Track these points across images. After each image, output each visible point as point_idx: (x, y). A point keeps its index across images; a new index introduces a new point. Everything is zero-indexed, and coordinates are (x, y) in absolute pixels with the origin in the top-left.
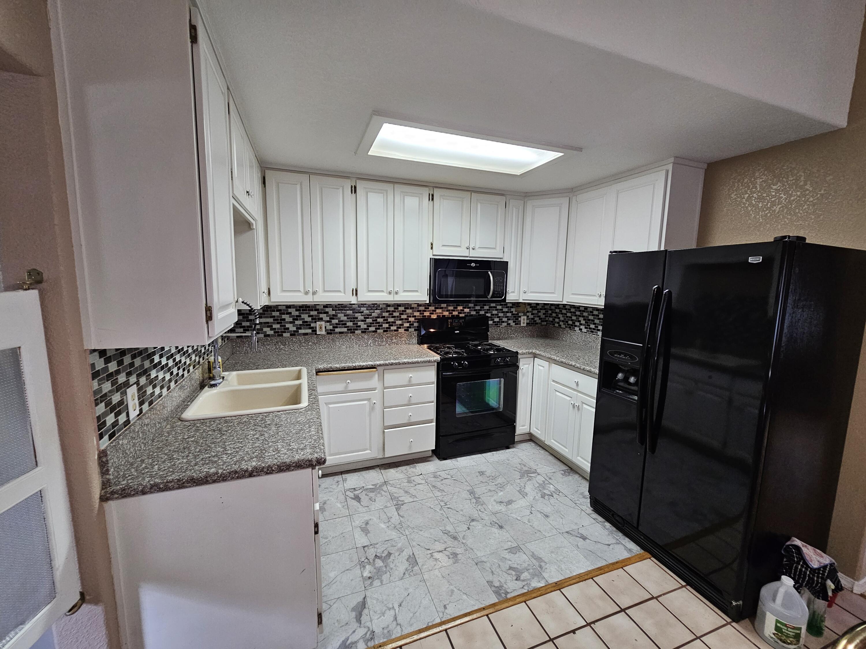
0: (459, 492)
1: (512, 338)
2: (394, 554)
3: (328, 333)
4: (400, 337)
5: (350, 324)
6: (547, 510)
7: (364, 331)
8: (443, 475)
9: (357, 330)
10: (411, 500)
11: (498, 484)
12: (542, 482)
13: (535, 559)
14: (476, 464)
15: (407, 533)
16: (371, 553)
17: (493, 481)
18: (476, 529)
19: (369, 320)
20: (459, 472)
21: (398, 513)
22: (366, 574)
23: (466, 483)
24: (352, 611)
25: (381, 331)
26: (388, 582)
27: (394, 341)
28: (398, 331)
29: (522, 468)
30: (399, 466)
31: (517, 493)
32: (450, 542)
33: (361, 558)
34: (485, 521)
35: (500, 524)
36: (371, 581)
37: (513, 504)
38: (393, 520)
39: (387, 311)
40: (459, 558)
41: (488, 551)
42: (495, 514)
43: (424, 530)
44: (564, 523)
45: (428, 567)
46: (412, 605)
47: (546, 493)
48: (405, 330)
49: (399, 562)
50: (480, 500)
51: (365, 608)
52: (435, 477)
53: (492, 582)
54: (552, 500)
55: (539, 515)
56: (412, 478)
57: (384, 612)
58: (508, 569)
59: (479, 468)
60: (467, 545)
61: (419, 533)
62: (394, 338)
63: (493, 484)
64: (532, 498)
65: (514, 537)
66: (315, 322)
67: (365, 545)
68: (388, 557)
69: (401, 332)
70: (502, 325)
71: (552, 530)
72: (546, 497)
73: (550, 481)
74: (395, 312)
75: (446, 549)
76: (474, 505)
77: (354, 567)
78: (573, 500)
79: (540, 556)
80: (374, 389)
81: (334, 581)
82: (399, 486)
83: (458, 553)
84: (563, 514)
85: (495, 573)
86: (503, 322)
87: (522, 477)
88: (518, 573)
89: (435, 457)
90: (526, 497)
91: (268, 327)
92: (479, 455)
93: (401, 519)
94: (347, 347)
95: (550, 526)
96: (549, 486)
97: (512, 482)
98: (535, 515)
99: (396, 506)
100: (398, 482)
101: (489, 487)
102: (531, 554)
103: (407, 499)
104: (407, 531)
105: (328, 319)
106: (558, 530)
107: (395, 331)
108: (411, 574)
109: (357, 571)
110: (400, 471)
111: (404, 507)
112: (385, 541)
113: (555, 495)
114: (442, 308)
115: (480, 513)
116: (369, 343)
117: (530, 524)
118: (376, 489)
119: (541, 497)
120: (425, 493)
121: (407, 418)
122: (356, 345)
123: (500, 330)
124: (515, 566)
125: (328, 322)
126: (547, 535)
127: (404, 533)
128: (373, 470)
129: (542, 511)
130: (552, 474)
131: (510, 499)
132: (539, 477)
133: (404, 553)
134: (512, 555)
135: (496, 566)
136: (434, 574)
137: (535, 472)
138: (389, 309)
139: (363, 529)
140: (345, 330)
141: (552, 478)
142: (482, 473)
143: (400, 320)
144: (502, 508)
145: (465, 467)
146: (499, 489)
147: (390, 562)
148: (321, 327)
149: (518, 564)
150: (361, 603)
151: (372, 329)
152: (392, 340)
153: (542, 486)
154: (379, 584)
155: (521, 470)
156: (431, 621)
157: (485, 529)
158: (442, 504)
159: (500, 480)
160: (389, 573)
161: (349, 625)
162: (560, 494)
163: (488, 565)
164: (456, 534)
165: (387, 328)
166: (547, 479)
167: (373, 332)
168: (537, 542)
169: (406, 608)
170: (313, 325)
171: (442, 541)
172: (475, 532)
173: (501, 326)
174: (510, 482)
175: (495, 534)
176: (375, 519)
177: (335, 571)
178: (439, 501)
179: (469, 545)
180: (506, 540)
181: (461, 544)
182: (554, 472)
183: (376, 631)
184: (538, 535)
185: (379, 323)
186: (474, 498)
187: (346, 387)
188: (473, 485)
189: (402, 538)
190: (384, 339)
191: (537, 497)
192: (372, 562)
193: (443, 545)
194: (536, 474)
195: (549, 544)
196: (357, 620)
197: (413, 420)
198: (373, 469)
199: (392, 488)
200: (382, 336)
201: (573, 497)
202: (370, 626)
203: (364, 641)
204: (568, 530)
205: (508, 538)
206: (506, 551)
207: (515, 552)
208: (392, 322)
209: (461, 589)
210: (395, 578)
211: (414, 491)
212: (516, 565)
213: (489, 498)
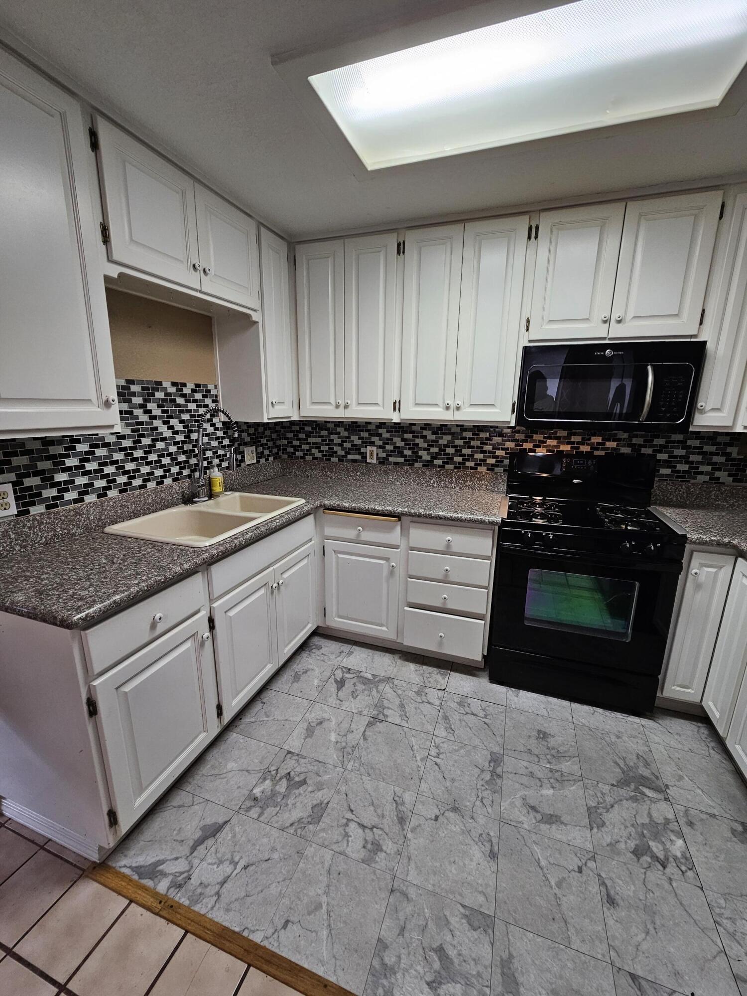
0: (474, 747)
1: (717, 508)
2: (309, 787)
3: (380, 463)
4: (478, 479)
5: (408, 452)
6: (625, 889)
7: (427, 465)
8: (476, 706)
9: (417, 461)
10: (398, 721)
11: (557, 771)
12: (661, 820)
13: (503, 974)
14: (545, 713)
15: (349, 767)
16: (290, 765)
17: (553, 761)
18: (447, 829)
19: (434, 450)
20: (504, 715)
21: (365, 731)
22: (257, 791)
23: (499, 739)
24: (200, 829)
25: (452, 467)
26: (266, 821)
27: (469, 483)
28: (476, 469)
29: (638, 767)
30: (426, 664)
31: (583, 810)
32: (389, 822)
33: (272, 765)
34: (474, 824)
35: (496, 848)
36: (253, 804)
37: (554, 827)
38: (350, 736)
39: (462, 438)
40: (377, 859)
41: (431, 882)
42: (502, 821)
43: (374, 777)
44: (644, 946)
45: (325, 839)
46: (257, 879)
47: (655, 849)
48: (488, 469)
49: (302, 803)
50: (499, 781)
51: (214, 836)
52: (460, 704)
53: (386, 947)
54: (655, 875)
55: (594, 888)
56: (427, 690)
57: (223, 860)
58: (434, 946)
59: (545, 725)
60: (408, 846)
61: (363, 777)
62: (468, 479)
63: (548, 766)
64: (608, 839)
65: (500, 895)
66: (366, 447)
67: (292, 750)
68: (297, 786)
69: (480, 471)
70: (695, 478)
71: (597, 942)
72: (646, 859)
73: (686, 829)
74: (473, 439)
75: (375, 829)
76: (481, 783)
77: (256, 772)
78: (717, 911)
79: (521, 979)
80: (397, 547)
81: (225, 775)
82: (400, 692)
83: (384, 848)
84: (658, 923)
85: (406, 935)
86: (701, 473)
87: (623, 783)
88: (443, 973)
89: (486, 674)
90: (595, 830)
91: (317, 448)
92: (565, 703)
93: (362, 741)
94: (401, 484)
95: (599, 928)
96: (673, 838)
97: (590, 782)
98: (584, 878)
99: (372, 719)
100: (405, 685)
101: (535, 768)
102: (505, 956)
103: (394, 716)
104: (352, 763)
105: (381, 443)
106: (613, 953)
107: (472, 468)
108: (299, 831)
109: (253, 779)
110: (422, 672)
111: (380, 726)
112: (316, 760)
113: (671, 869)
114: (558, 438)
115: (478, 803)
116: (432, 482)
117: (557, 891)
118: (372, 683)
119: (633, 852)
120: (424, 721)
121: (442, 601)
122: (415, 482)
123: (688, 488)
124: (452, 953)
125: (380, 447)
126: (576, 944)
127: (346, 762)
128: (391, 656)
129: (609, 883)
130: (704, 816)
131: (558, 813)
132: (663, 805)
133: (320, 794)
134: (466, 926)
135: (421, 923)
136: (323, 856)
137: (663, 790)
138: (465, 434)
139: (310, 727)
140: (401, 460)
141: (698, 825)
142: (543, 735)
143: (482, 452)
144: (527, 821)
145: (522, 711)
146: (552, 781)
147: (295, 793)
148: (372, 453)
149: (460, 955)
150: (218, 825)
151: (438, 462)
152: (465, 481)
153: (658, 829)
154: (255, 816)
155: (630, 769)
156: (252, 929)
157: (461, 837)
158: (434, 752)
159: (566, 766)
160: (278, 809)
161: (182, 846)
162: (690, 874)
163: (409, 909)
164: (410, 814)
165: (460, 463)
166: (682, 821)
167: (440, 466)
168: (539, 940)
169: (247, 879)
170: (363, 450)
171: (379, 811)
172: (440, 833)
173: (692, 481)
174: (586, 781)
175: (471, 860)
176: (334, 723)
177: (236, 763)
178: (433, 744)
179: (411, 849)
180: (480, 889)
181: (402, 837)
182: (713, 816)
183: (192, 881)
184: (554, 927)
185: (448, 454)
186: (491, 772)
187: (358, 535)
188: (509, 747)
189: (338, 769)
190: (454, 479)
191: (622, 846)
192: (277, 778)
193: (376, 819)
194: (661, 796)
195: (563, 967)
196: (193, 846)
197: (450, 606)
198: (393, 653)
199: (390, 691)
200: (450, 474)
201: (722, 902)
202: (195, 865)
203: (172, 882)
204: (640, 973)
205: (487, 885)
206: (462, 910)
207: (476, 924)
208: (469, 455)
209: (332, 914)
210: (277, 822)
211: (413, 709)
212: (455, 952)
213: (517, 786)
